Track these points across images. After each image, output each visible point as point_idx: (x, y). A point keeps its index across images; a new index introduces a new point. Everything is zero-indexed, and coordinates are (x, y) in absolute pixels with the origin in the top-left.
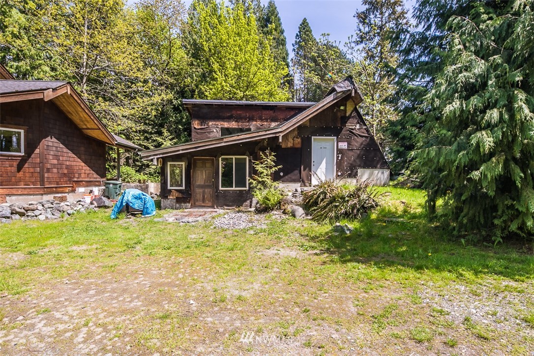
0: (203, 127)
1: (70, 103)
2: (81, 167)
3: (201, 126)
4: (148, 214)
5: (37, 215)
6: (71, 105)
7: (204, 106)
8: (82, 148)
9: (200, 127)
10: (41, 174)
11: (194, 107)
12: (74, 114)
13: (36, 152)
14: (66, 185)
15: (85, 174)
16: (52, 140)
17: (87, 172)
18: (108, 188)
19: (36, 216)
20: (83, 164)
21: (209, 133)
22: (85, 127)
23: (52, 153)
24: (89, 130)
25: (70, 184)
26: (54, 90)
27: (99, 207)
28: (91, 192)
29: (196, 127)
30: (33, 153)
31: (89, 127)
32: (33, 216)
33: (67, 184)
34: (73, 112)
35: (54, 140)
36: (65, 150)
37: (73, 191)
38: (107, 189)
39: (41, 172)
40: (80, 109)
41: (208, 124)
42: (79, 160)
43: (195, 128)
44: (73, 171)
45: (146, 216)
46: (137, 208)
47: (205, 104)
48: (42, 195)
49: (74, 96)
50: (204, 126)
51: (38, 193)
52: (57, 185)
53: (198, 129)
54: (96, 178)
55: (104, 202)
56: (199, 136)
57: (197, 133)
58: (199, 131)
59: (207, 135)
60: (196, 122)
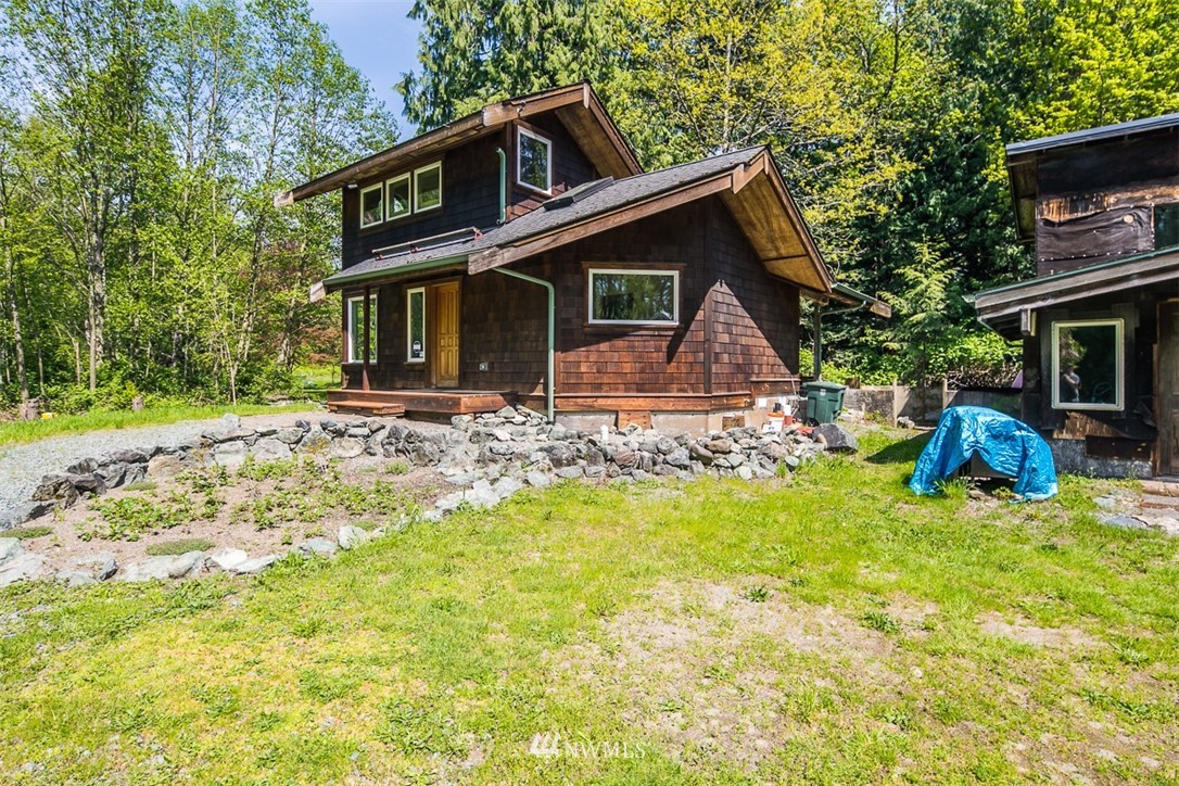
0: (1080, 215)
1: (758, 198)
2: (761, 349)
3: (1071, 213)
4: (1036, 490)
5: (735, 465)
6: (760, 204)
7: (1085, 150)
8: (764, 306)
9: (1068, 217)
10: (707, 365)
11: (1044, 161)
12: (759, 225)
13: (697, 318)
14: (741, 392)
15: (768, 364)
16: (722, 290)
17: (771, 360)
18: (815, 399)
19: (733, 468)
20: (765, 343)
21: (1106, 229)
22: (773, 254)
23: (722, 318)
24: (782, 261)
25: (746, 389)
26: (747, 165)
27: (831, 450)
28: (778, 407)
29: (1054, 218)
30: (693, 319)
31: (783, 252)
32: (727, 468)
33: (742, 389)
34: (758, 219)
35: (725, 288)
36: (741, 311)
37: (751, 405)
38: (813, 401)
39: (707, 362)
40: (776, 210)
41: (1099, 204)
42: (760, 334)
43: (1048, 223)
44: (751, 360)
45: (1033, 496)
46: (999, 469)
47: (1089, 144)
48: (707, 412)
49: (774, 178)
50: (1086, 209)
51: (700, 408)
52: (729, 391)
53: (1061, 224)
54: (783, 375)
55: (844, 437)
56: (1063, 244)
57: (1057, 236)
58: (1062, 228)
59: (1096, 238)
60: (1054, 205)
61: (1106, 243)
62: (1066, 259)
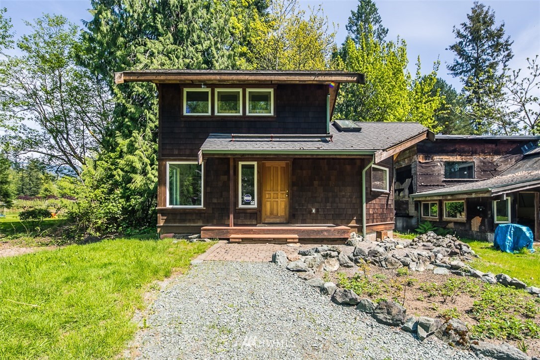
0: (428, 161)
3: (426, 160)
9: (424, 161)
21: (434, 166)
29: (421, 161)
41: (432, 159)
43: (420, 162)
50: (429, 159)
53: (423, 163)
56: (424, 170)
57: (422, 167)
58: (423, 165)
59: (431, 169)
60: (421, 156)
61: (434, 171)
62: (425, 175)
